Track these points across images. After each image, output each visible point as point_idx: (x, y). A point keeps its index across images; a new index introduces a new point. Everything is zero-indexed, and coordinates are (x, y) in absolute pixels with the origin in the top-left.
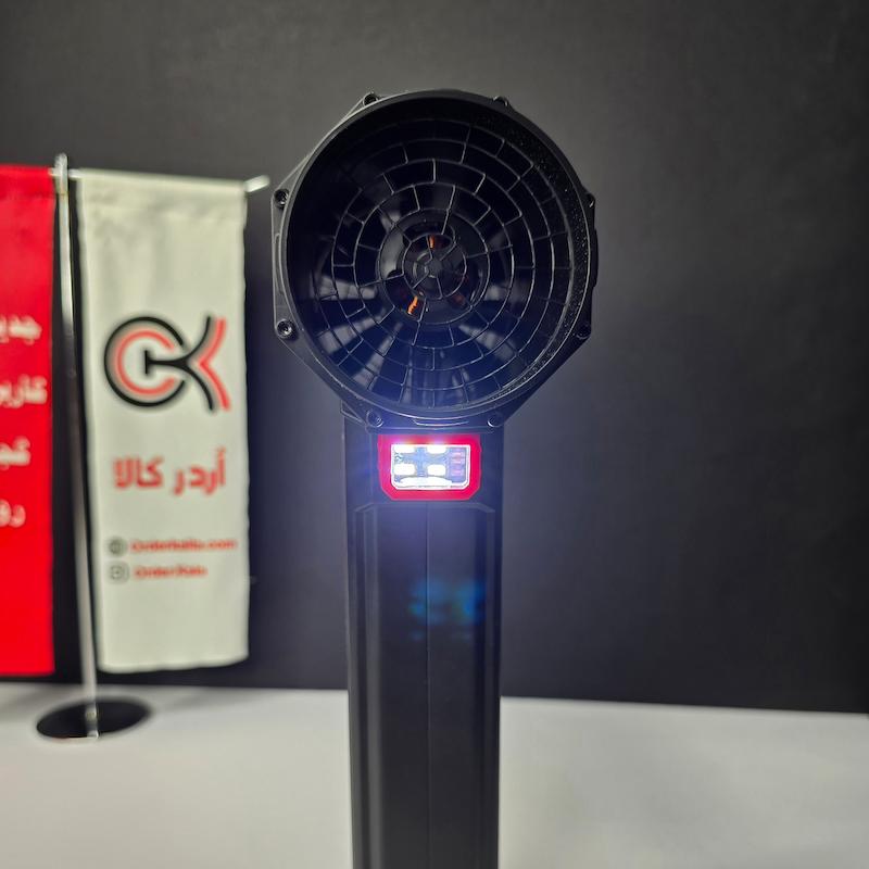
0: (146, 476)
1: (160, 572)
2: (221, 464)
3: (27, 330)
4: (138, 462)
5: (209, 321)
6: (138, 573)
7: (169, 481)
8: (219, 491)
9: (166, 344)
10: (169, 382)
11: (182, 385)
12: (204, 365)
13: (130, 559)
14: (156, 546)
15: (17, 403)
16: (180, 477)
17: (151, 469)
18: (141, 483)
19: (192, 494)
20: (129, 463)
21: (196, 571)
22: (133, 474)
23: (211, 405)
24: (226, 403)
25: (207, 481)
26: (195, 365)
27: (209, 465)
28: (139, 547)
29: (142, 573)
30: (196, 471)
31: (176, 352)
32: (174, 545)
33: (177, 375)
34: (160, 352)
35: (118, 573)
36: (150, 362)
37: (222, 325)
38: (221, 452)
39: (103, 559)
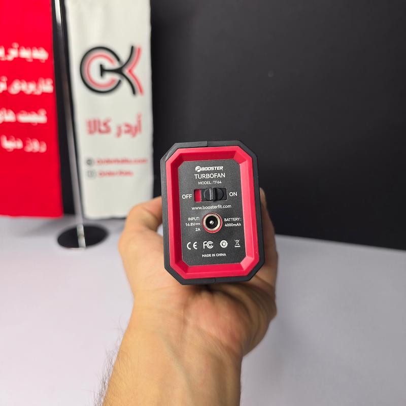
0: (103, 128)
1: (110, 174)
2: (139, 122)
3: (41, 55)
4: (99, 122)
5: (132, 48)
6: (101, 174)
7: (114, 130)
8: (139, 136)
9: (111, 61)
10: (113, 81)
11: (119, 82)
12: (130, 71)
13: (96, 168)
14: (108, 161)
15: (39, 93)
16: (119, 129)
17: (105, 124)
18: (100, 131)
19: (126, 137)
20: (95, 122)
21: (128, 173)
22: (96, 127)
23: (134, 92)
24: (141, 91)
25: (133, 130)
26: (126, 72)
27: (133, 122)
28: (100, 162)
29: (102, 174)
30: (127, 125)
31: (116, 65)
32: (117, 161)
33: (117, 77)
34: (108, 65)
35: (91, 174)
36: (103, 71)
37: (139, 50)
38: (139, 117)
39: (84, 168)
